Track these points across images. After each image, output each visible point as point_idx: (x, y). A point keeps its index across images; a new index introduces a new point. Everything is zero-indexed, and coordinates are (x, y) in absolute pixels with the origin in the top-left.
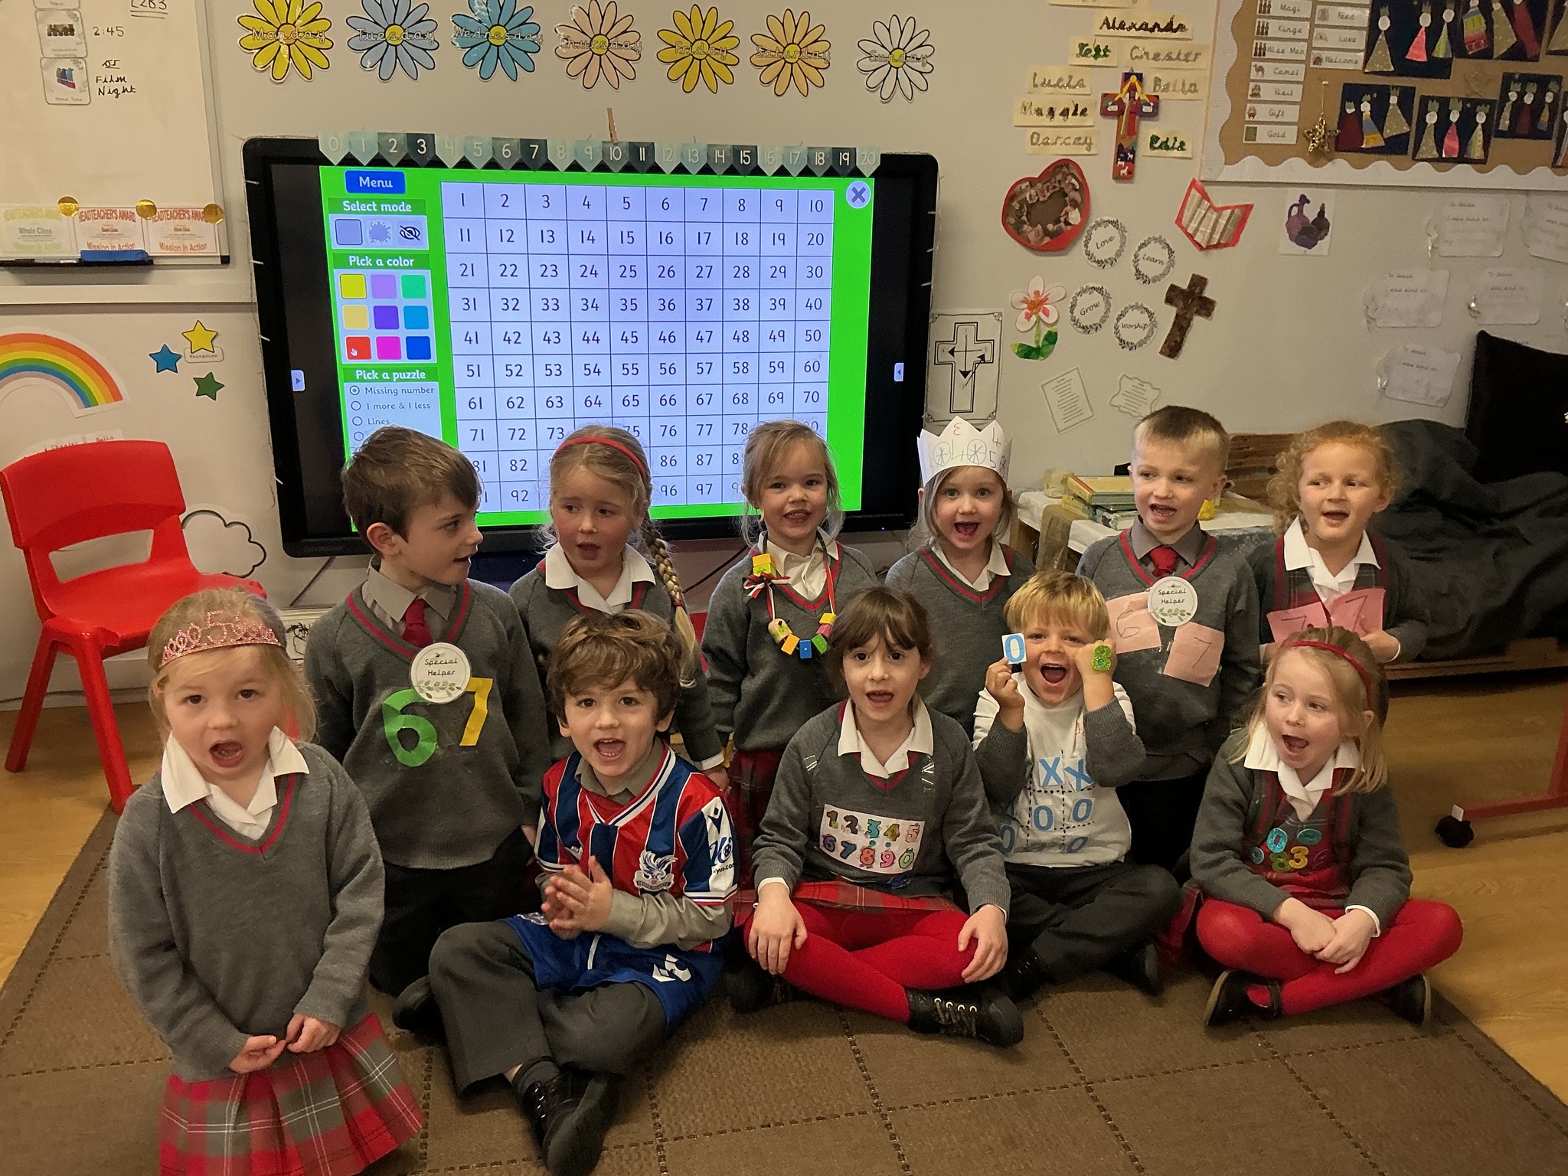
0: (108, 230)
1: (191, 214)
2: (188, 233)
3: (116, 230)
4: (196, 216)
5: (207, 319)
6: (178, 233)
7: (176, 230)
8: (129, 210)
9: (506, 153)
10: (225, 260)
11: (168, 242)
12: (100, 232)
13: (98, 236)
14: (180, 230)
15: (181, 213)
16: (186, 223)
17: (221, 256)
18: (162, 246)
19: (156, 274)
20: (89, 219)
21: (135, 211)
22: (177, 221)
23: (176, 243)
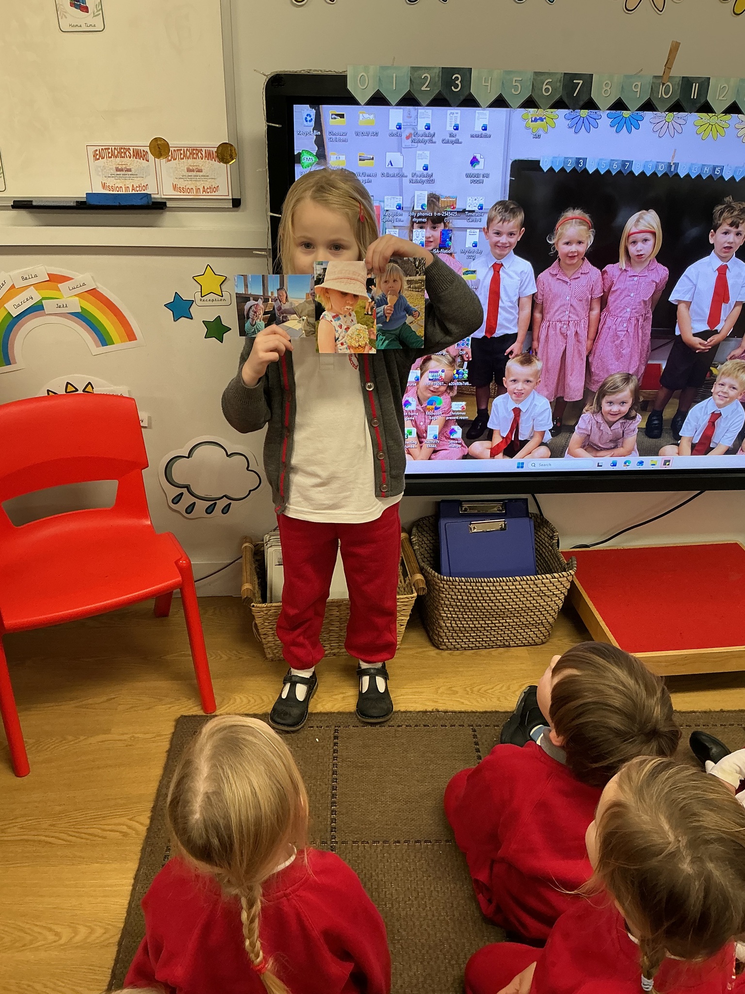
0: (121, 170)
1: (204, 153)
2: (201, 174)
3: (130, 170)
4: (209, 155)
5: (217, 262)
6: (190, 174)
7: (189, 170)
8: (142, 148)
9: (547, 90)
10: (236, 203)
11: (181, 184)
12: (114, 172)
13: (112, 175)
14: (193, 171)
15: (194, 152)
16: (199, 163)
17: (233, 199)
18: (175, 187)
19: (168, 216)
20: (103, 158)
21: (147, 149)
22: (190, 161)
23: (189, 184)
